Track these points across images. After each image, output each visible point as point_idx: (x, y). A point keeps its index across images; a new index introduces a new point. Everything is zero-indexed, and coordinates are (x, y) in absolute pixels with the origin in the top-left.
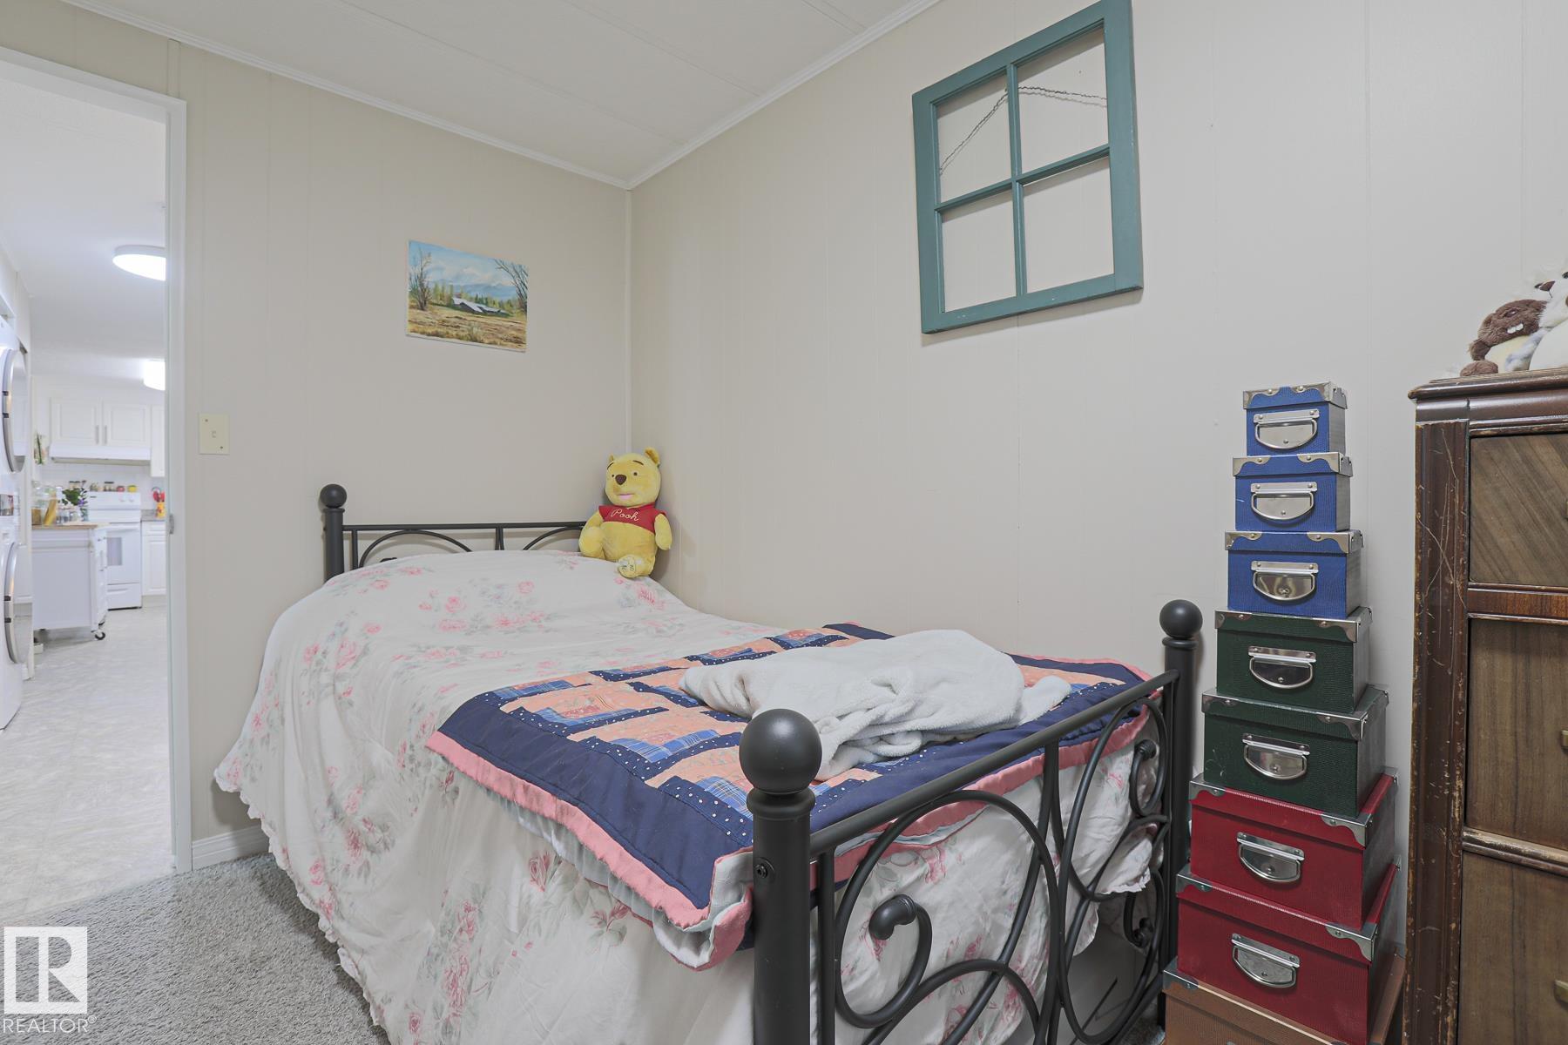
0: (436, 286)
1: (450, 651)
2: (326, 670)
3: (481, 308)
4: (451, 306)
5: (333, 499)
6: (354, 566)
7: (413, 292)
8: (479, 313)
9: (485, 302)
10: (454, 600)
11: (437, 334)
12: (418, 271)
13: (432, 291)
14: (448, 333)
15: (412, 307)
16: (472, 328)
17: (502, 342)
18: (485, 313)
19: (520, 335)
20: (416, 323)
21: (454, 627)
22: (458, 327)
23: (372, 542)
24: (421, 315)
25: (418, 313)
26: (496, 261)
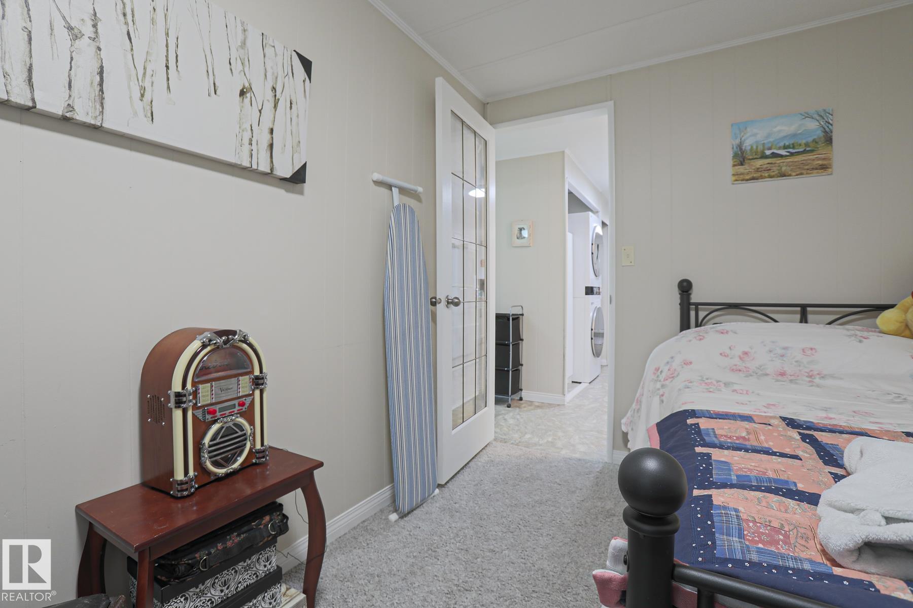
0: (752, 147)
1: (719, 383)
2: (660, 381)
3: (788, 152)
4: (764, 156)
5: (685, 287)
6: (697, 325)
7: (735, 156)
8: (786, 156)
9: (791, 146)
10: (746, 353)
11: (753, 179)
12: (738, 141)
13: (749, 151)
14: (761, 176)
15: (734, 166)
16: (781, 168)
17: (809, 171)
18: (792, 154)
19: (825, 162)
20: (737, 175)
21: (740, 371)
22: (770, 170)
23: (707, 313)
24: (741, 169)
25: (739, 169)
26: (801, 114)
